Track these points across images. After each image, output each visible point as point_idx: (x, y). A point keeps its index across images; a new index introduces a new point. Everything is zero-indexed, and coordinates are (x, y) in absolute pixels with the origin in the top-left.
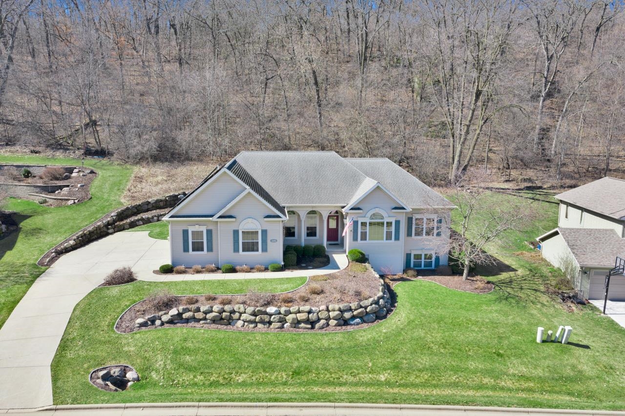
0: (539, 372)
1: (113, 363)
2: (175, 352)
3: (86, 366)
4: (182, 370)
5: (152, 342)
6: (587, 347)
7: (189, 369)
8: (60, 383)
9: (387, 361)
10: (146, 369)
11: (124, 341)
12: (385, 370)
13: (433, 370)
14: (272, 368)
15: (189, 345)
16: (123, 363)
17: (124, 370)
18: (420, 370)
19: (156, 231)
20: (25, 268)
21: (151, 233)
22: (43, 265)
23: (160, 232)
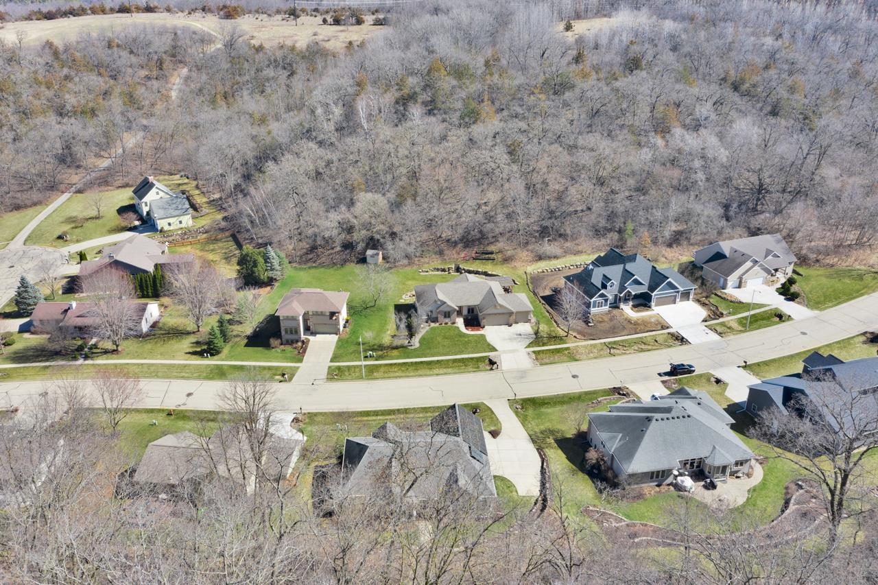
1: (478, 413)
3: (484, 411)
8: (485, 405)
19: (514, 493)
20: (543, 445)
21: (517, 491)
22: (540, 450)
23: (511, 492)
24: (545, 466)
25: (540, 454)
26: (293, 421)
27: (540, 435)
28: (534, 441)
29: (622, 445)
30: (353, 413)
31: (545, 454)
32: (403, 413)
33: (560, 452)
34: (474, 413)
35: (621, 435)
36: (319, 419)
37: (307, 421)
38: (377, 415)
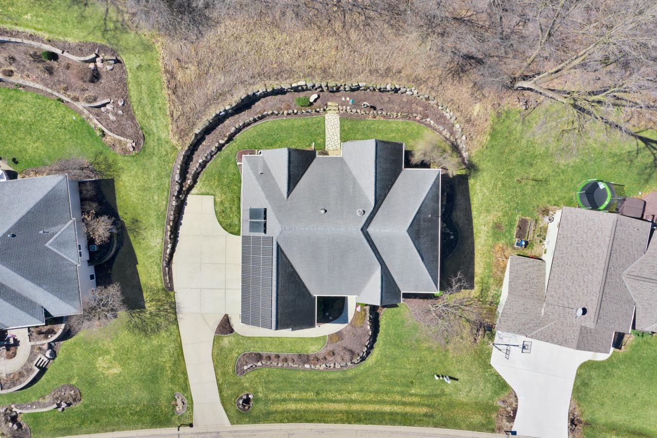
0: (425, 392)
1: (243, 394)
2: (265, 383)
3: (233, 400)
4: (270, 392)
5: (255, 379)
6: (457, 380)
7: (274, 391)
8: (228, 412)
9: (357, 387)
10: (256, 392)
11: (243, 381)
12: (355, 392)
13: (377, 392)
14: (306, 391)
15: (270, 378)
16: (246, 392)
17: (247, 395)
18: (370, 393)
19: (218, 200)
20: (162, 296)
21: (215, 204)
22: (169, 288)
23: (222, 202)
24: (170, 246)
25: (171, 279)
26: (515, 411)
27: (161, 321)
28: (173, 307)
29: (54, 225)
30: (427, 424)
31: (165, 275)
32: (352, 413)
33: (143, 279)
34: (247, 401)
35: (47, 245)
36: (477, 419)
37: (494, 416)
38: (391, 414)
